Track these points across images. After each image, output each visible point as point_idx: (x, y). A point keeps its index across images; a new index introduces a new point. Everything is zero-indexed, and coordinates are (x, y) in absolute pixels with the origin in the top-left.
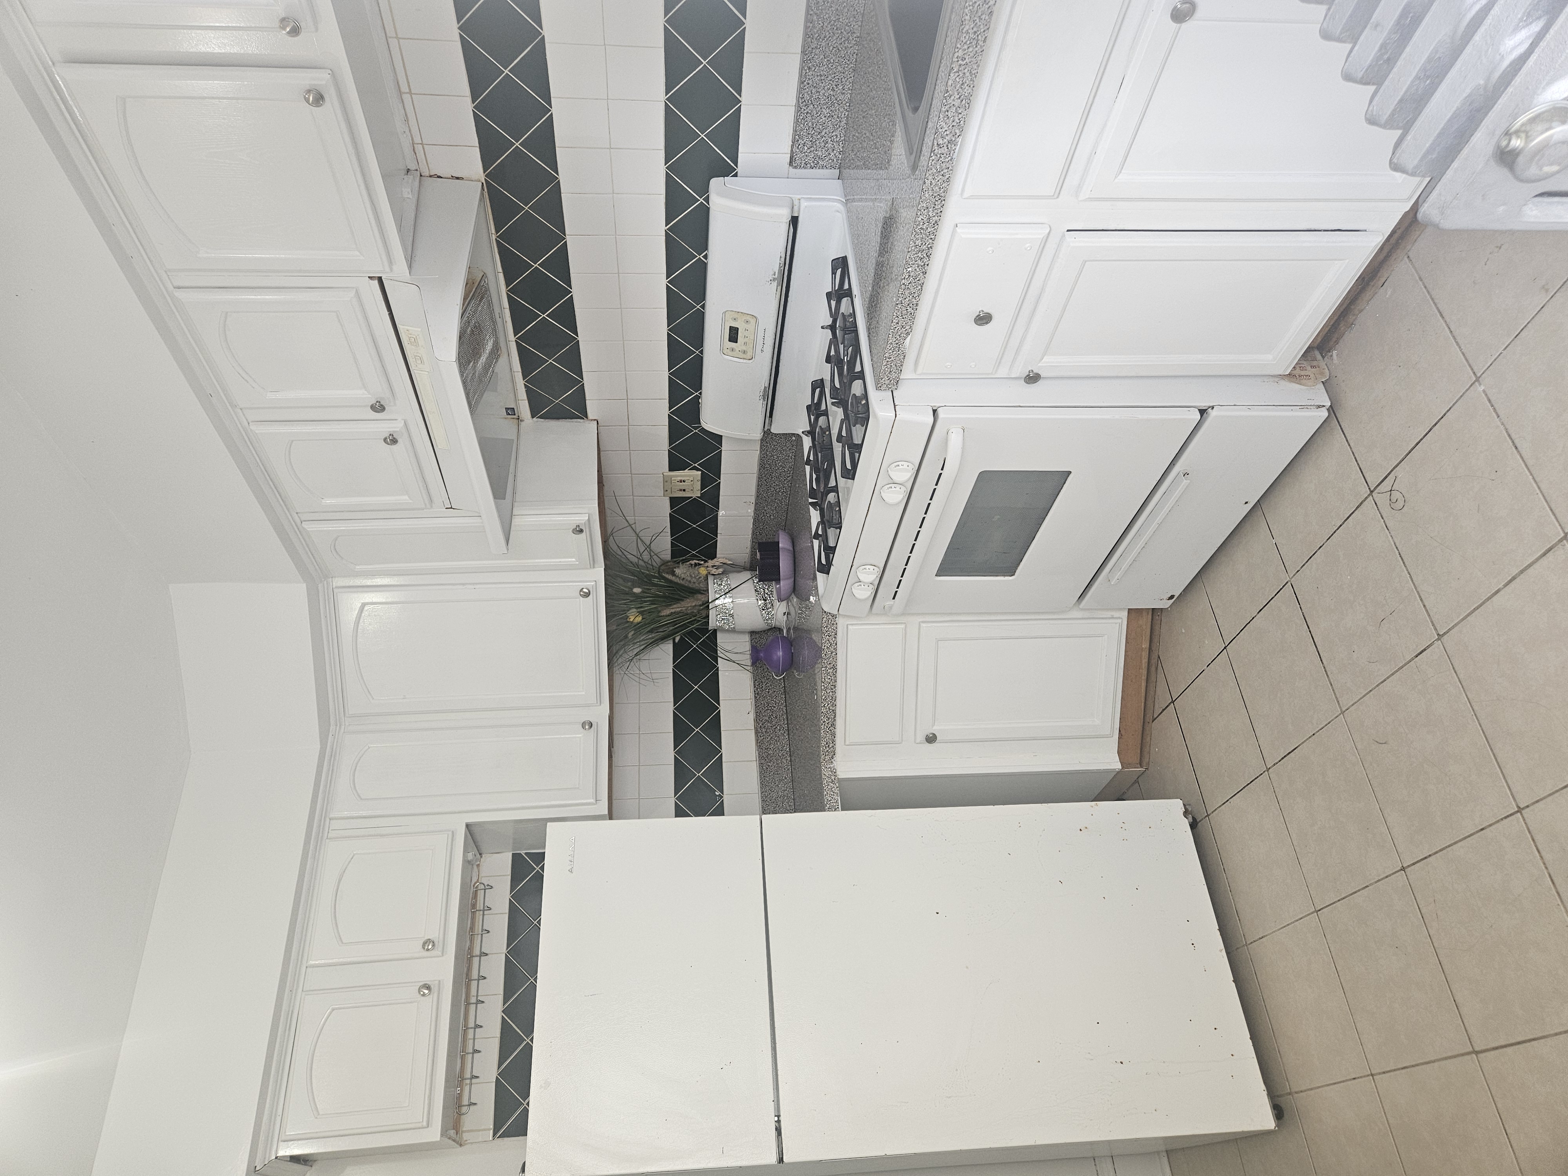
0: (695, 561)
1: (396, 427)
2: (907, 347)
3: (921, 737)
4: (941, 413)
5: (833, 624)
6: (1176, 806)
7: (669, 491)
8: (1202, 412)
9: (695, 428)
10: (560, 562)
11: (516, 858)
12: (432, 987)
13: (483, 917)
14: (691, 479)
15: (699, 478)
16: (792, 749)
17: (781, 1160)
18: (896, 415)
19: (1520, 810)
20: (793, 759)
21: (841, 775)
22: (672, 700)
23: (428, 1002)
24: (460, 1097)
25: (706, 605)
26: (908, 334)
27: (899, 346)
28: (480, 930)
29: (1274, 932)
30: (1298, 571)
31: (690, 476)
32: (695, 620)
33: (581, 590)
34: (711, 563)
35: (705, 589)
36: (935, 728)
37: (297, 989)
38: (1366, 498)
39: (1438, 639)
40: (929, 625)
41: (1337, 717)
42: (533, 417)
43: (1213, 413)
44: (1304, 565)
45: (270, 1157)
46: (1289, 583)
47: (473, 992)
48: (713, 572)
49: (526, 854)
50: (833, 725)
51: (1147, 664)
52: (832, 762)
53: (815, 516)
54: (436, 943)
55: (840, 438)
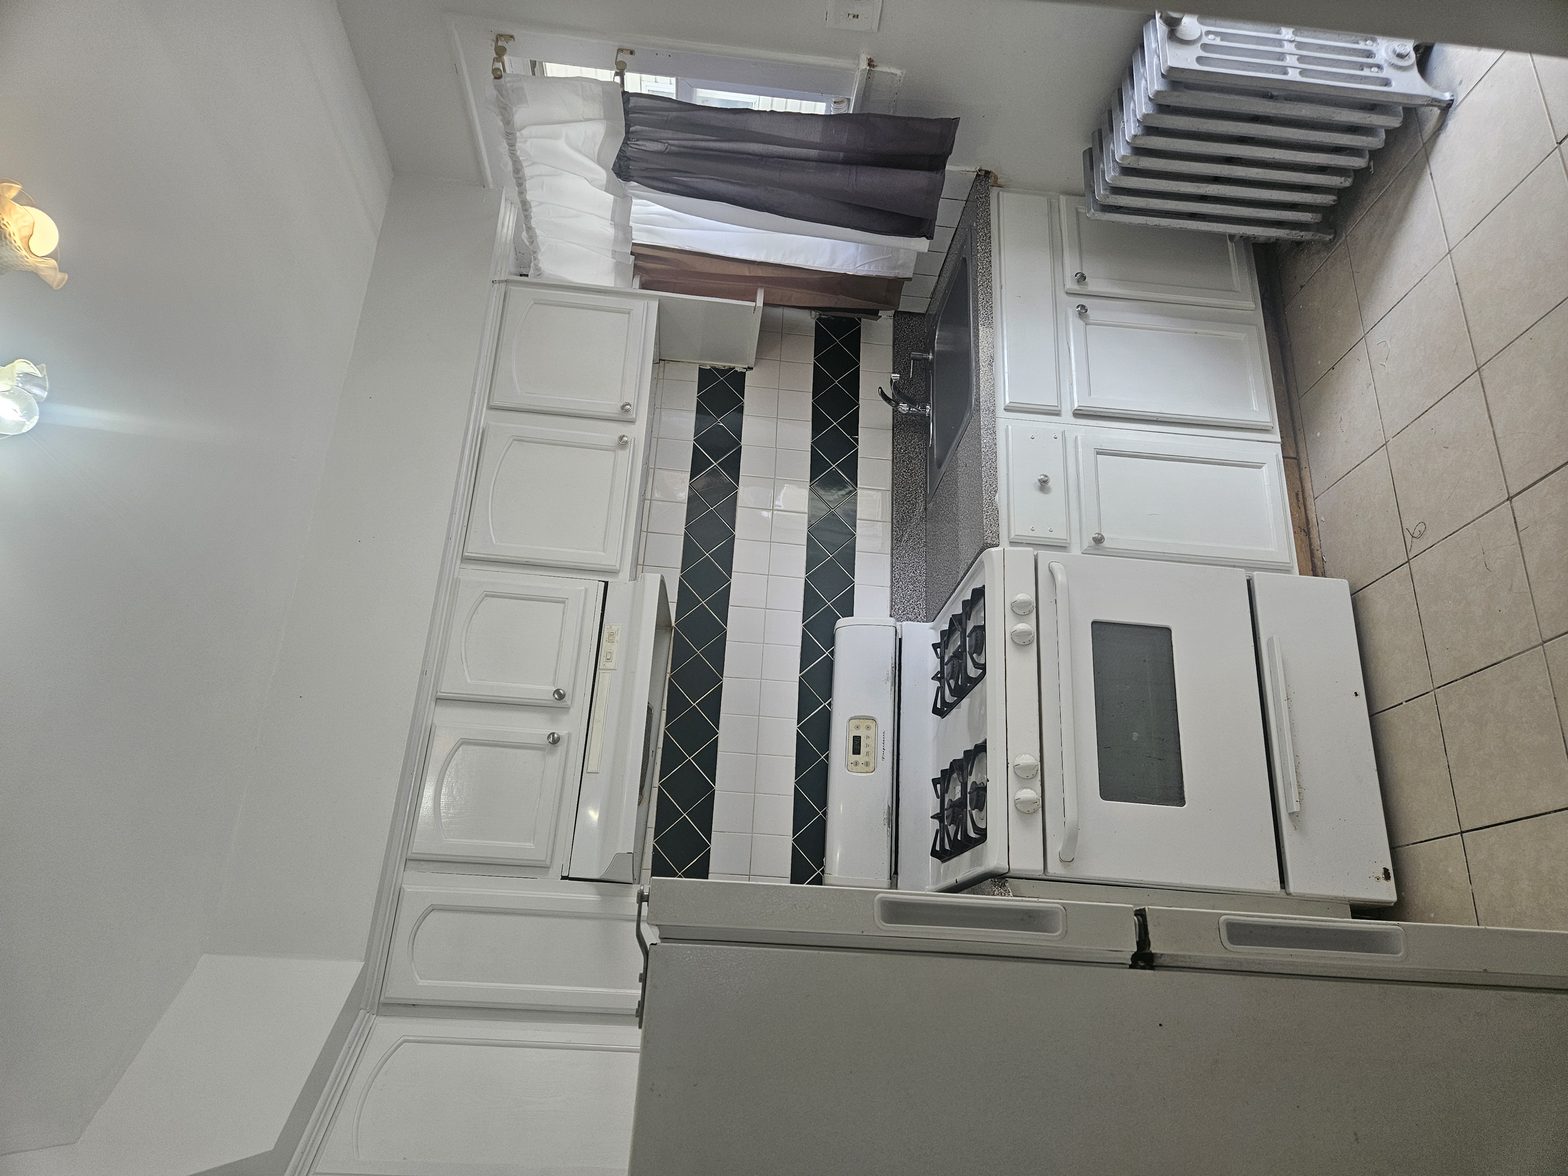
2: (998, 502)
26: (995, 491)
27: (992, 502)
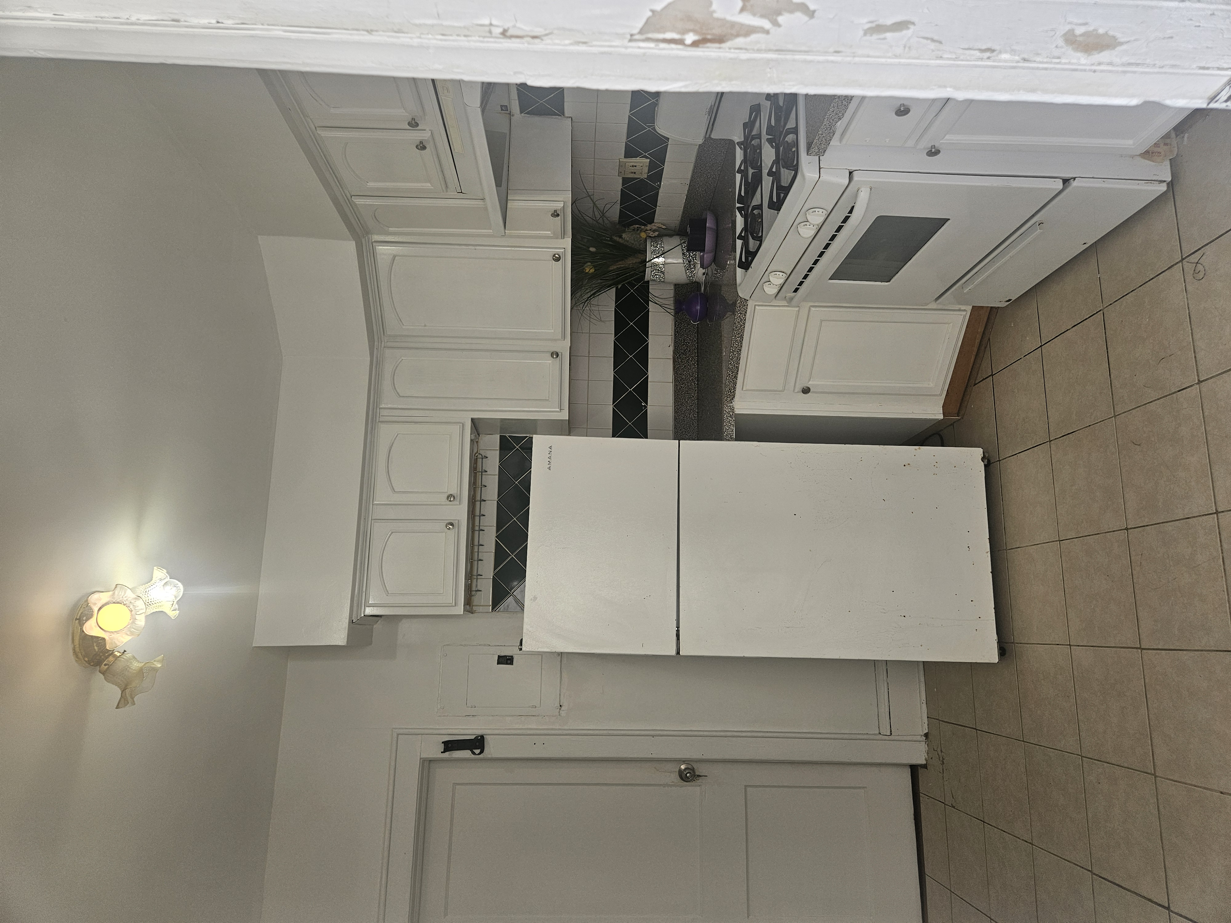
0: (637, 226)
1: (425, 136)
2: (837, 127)
3: (799, 388)
4: (856, 176)
5: (745, 305)
6: (978, 452)
7: (623, 172)
8: (1066, 181)
9: (649, 127)
10: (539, 234)
11: (502, 438)
12: (454, 524)
13: (482, 477)
14: (642, 165)
15: (648, 164)
16: (699, 376)
17: (678, 653)
18: (820, 176)
19: (1217, 513)
20: (699, 383)
21: (737, 411)
22: (613, 333)
23: (452, 534)
24: (471, 585)
25: (645, 261)
26: (840, 119)
27: (831, 126)
28: (480, 485)
29: (1027, 546)
30: (1111, 304)
31: (640, 163)
32: (635, 273)
33: (554, 255)
34: (649, 227)
35: (644, 250)
36: (810, 383)
37: (368, 518)
38: (1177, 263)
39: (1197, 384)
40: (817, 309)
41: (1110, 418)
42: (521, 113)
43: (1074, 184)
44: (1117, 301)
45: (361, 614)
46: (1102, 312)
47: (477, 523)
48: (650, 235)
49: (509, 436)
50: (736, 377)
51: (978, 344)
52: (732, 402)
53: (740, 222)
54: (456, 497)
55: (770, 173)
